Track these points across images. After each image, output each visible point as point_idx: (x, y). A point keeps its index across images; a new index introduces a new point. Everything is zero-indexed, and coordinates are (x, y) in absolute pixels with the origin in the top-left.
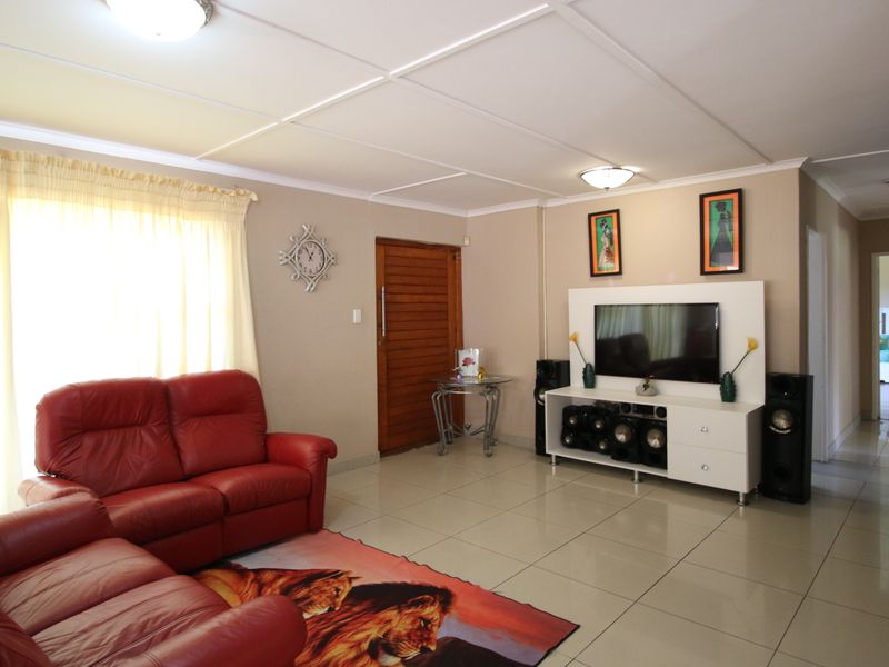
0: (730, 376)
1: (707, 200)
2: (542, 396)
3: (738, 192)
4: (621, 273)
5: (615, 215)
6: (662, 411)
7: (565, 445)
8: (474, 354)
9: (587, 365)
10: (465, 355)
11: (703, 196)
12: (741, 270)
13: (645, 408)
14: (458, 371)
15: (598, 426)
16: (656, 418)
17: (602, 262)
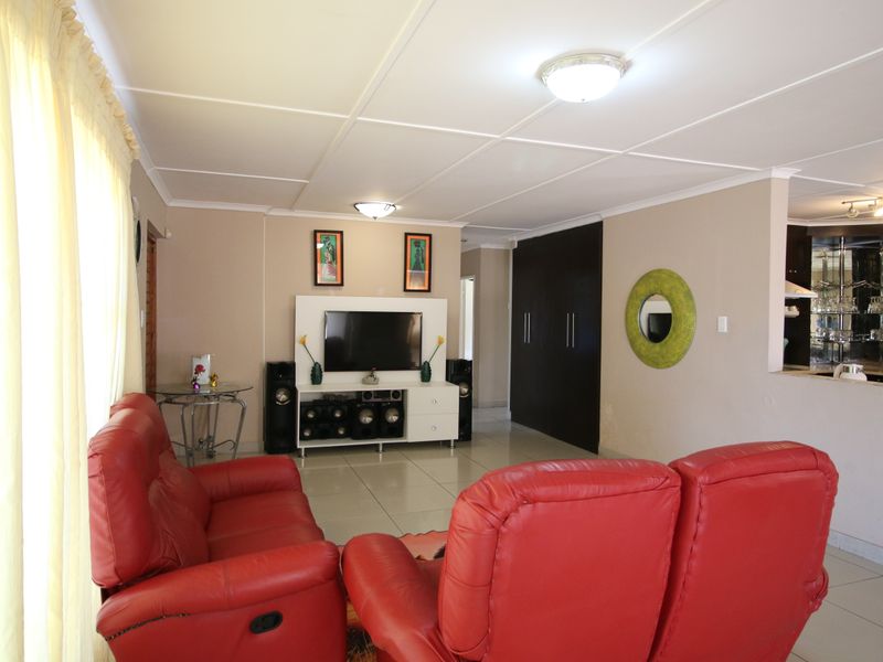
0: (427, 364)
1: (409, 237)
2: (282, 396)
3: (430, 236)
4: (342, 284)
5: (338, 235)
6: (396, 393)
7: (303, 438)
8: (206, 362)
9: (316, 364)
10: (196, 362)
11: (406, 235)
12: (429, 291)
13: (385, 393)
14: (195, 380)
15: (338, 415)
16: (392, 399)
17: (325, 274)
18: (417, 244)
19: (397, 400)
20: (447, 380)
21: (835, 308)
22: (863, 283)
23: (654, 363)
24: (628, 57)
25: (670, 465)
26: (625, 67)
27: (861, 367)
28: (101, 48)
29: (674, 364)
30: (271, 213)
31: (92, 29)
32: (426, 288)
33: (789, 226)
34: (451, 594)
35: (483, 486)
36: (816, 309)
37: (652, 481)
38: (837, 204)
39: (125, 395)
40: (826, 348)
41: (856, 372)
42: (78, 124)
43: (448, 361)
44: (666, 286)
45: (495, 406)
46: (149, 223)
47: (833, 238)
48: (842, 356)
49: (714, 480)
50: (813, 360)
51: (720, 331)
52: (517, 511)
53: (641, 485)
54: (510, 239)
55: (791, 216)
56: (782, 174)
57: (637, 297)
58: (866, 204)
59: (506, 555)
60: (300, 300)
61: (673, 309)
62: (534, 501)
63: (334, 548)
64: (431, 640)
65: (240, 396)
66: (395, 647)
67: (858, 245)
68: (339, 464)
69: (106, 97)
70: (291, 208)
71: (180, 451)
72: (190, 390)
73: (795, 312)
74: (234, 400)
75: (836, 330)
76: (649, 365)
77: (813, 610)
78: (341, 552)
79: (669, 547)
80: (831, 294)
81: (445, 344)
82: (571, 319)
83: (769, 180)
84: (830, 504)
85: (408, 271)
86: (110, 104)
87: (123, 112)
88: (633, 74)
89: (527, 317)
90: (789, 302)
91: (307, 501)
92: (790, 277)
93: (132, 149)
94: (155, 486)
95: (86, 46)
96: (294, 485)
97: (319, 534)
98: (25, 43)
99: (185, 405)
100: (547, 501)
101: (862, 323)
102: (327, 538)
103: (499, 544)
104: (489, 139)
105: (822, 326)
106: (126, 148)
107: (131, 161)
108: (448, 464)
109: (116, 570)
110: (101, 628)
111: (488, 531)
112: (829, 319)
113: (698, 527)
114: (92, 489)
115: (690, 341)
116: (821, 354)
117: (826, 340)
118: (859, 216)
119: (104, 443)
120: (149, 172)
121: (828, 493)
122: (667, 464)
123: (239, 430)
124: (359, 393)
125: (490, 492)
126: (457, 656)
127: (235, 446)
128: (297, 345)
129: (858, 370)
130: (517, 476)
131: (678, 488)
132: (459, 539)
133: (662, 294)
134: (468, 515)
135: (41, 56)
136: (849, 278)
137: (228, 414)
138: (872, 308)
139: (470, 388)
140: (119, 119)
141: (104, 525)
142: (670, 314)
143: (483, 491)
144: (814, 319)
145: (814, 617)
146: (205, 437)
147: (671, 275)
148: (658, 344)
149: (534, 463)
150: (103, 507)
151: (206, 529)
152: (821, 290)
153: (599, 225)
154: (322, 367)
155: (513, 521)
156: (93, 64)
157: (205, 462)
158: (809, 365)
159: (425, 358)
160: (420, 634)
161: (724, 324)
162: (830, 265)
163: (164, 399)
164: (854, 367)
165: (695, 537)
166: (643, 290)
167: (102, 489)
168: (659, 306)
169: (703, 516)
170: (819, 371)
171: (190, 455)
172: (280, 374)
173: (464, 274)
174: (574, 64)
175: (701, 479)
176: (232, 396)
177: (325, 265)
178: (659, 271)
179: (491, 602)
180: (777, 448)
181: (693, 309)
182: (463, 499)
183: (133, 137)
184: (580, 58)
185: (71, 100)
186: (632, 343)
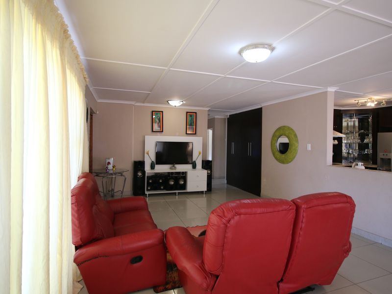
0: (195, 162)
1: (188, 114)
2: (140, 174)
3: (196, 113)
4: (162, 131)
5: (161, 113)
6: (183, 173)
7: (148, 190)
8: (111, 160)
9: (152, 162)
10: (108, 161)
11: (187, 112)
12: (195, 134)
13: (179, 173)
14: (107, 168)
15: (161, 181)
16: (181, 175)
17: (156, 127)
18: (191, 116)
19: (183, 176)
20: (202, 168)
21: (351, 141)
22: (362, 131)
23: (282, 162)
24: (274, 45)
25: (291, 201)
26: (273, 49)
27: (362, 164)
28: (76, 44)
29: (290, 162)
30: (136, 104)
31: (73, 36)
32: (194, 133)
33: (334, 110)
34: (208, 249)
35: (221, 209)
36: (344, 141)
37: (285, 207)
38: (353, 101)
39: (82, 173)
40: (348, 156)
41: (361, 166)
42: (68, 72)
43: (202, 161)
44: (287, 132)
45: (220, 178)
46: (91, 108)
47: (351, 114)
48: (355, 159)
49: (308, 207)
50: (343, 161)
51: (308, 149)
52: (233, 218)
53: (281, 209)
54: (226, 114)
55: (335, 105)
56: (332, 89)
57: (276, 136)
58: (364, 101)
59: (229, 234)
60: (146, 137)
61: (290, 141)
62: (240, 214)
63: (162, 232)
64: (200, 267)
65: (124, 174)
66: (187, 270)
67: (360, 117)
68: (161, 200)
69: (78, 61)
70: (143, 102)
71: (102, 195)
72: (105, 171)
73: (336, 142)
74: (122, 175)
75: (352, 149)
76: (280, 162)
77: (345, 257)
78: (165, 233)
79: (291, 232)
80: (350, 135)
81: (201, 154)
82: (250, 145)
83: (327, 92)
84: (352, 216)
85: (188, 126)
86: (79, 64)
87: (83, 67)
88: (276, 52)
89: (233, 144)
90: (334, 139)
91: (150, 214)
92: (335, 129)
93: (86, 81)
94: (94, 207)
95: (72, 43)
96: (145, 208)
97: (155, 226)
98: (51, 42)
99: (103, 177)
100: (245, 214)
101: (363, 147)
102: (158, 228)
103: (227, 231)
104: (220, 76)
105: (347, 148)
106: (84, 81)
107: (85, 85)
108: (203, 200)
109: (81, 239)
110: (75, 261)
111: (222, 226)
112: (349, 145)
113: (302, 225)
114: (72, 208)
115: (297, 153)
116: (346, 159)
117: (348, 153)
118: (361, 106)
119: (77, 191)
120: (91, 89)
121: (352, 212)
122: (290, 200)
123: (124, 187)
124: (169, 173)
125: (223, 211)
126: (210, 273)
127: (122, 193)
128: (145, 154)
129: (361, 165)
130: (233, 205)
131: (294, 210)
132: (211, 229)
133: (285, 135)
134: (215, 219)
135: (56, 47)
136: (357, 129)
137: (119, 181)
138: (366, 141)
139: (211, 171)
140: (82, 70)
141: (77, 222)
142: (288, 143)
143: (220, 210)
144: (343, 145)
145: (346, 260)
146: (111, 189)
147: (289, 128)
148: (284, 155)
149: (240, 200)
150: (76, 215)
151: (113, 224)
152: (346, 134)
153: (261, 109)
154: (155, 163)
155: (232, 222)
156: (73, 49)
157: (110, 199)
158: (341, 163)
159: (194, 160)
160: (196, 265)
161: (309, 147)
162: (349, 124)
163: (96, 174)
164: (360, 164)
165: (301, 229)
166: (278, 134)
167: (76, 209)
168: (284, 140)
169: (304, 220)
170: (346, 165)
171: (105, 196)
172: (139, 165)
173: (209, 128)
174: (253, 48)
175: (303, 206)
176: (121, 174)
177: (156, 124)
178: (284, 126)
179: (224, 253)
180: (332, 194)
181: (297, 141)
182: (213, 213)
183: (86, 76)
184: (256, 46)
185: (66, 63)
186: (274, 154)
